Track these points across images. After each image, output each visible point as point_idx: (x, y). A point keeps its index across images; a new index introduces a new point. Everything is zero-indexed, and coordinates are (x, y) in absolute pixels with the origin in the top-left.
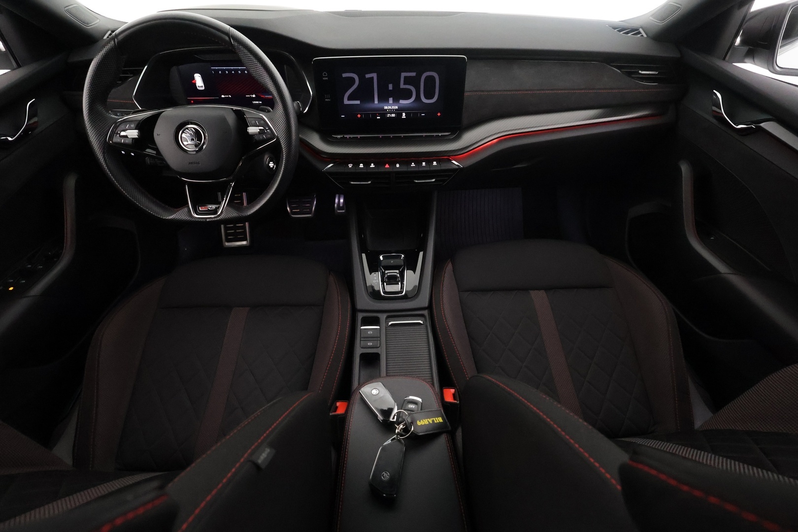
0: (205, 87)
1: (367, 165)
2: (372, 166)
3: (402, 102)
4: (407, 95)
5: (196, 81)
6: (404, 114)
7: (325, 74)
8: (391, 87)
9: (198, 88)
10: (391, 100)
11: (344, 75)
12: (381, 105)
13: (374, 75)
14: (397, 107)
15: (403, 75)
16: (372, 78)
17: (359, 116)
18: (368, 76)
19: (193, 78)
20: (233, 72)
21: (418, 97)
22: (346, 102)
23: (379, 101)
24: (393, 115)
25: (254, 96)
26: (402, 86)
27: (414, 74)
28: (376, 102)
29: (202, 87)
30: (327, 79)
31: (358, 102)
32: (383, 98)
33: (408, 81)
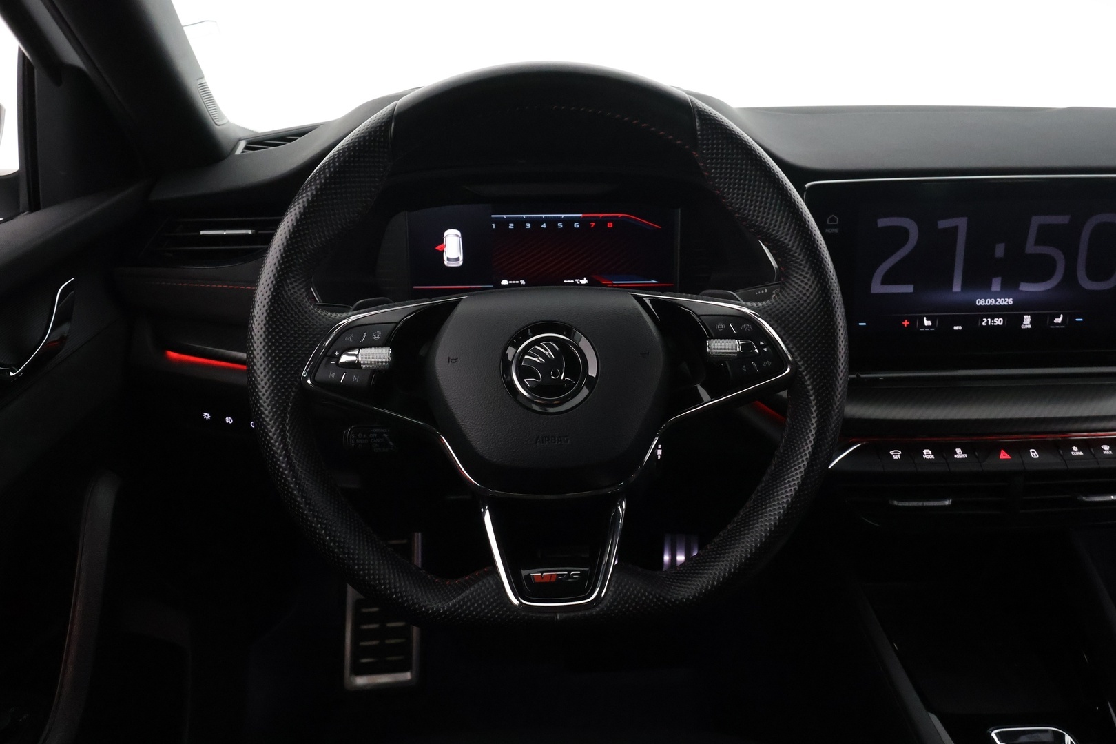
0: (464, 260)
1: (944, 451)
2: (959, 454)
3: (1026, 287)
4: (1041, 270)
5: (445, 246)
6: (1027, 319)
7: (833, 220)
8: (1000, 251)
9: (446, 262)
10: (996, 286)
11: (883, 222)
12: (967, 296)
13: (962, 223)
14: (1010, 301)
15: (1036, 221)
16: (955, 229)
17: (906, 323)
18: (943, 224)
19: (440, 240)
20: (544, 226)
21: (1070, 276)
22: (877, 288)
23: (965, 285)
24: (999, 322)
25: (584, 281)
26: (1031, 248)
27: (1063, 219)
28: (957, 288)
29: (458, 259)
30: (836, 230)
31: (909, 289)
32: (977, 280)
33: (1046, 236)
